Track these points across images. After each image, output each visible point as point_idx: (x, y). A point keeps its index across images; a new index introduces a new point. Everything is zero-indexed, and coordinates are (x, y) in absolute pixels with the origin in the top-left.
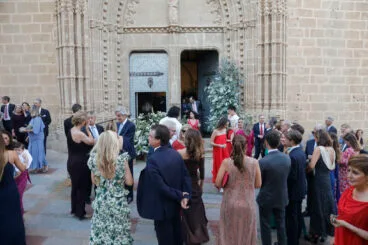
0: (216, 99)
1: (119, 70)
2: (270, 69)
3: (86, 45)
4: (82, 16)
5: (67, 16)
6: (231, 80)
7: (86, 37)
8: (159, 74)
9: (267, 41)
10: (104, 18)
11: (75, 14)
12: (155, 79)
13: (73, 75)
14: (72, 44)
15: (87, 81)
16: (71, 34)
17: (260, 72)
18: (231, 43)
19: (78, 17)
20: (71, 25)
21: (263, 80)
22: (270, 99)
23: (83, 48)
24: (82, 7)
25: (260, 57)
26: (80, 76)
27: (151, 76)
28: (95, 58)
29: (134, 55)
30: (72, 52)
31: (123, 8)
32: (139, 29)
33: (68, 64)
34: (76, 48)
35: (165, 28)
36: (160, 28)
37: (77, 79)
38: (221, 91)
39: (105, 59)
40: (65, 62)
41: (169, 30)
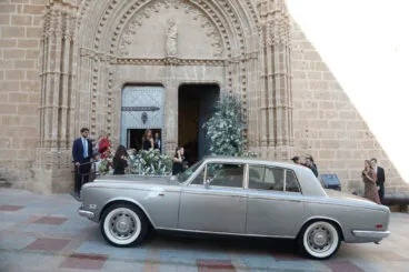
0: (216, 136)
1: (110, 103)
2: (274, 102)
3: (74, 73)
4: (72, 42)
5: (54, 41)
6: (232, 114)
7: (75, 64)
8: (154, 109)
9: (270, 73)
10: (97, 47)
11: (63, 40)
12: (149, 114)
13: (56, 104)
14: (58, 70)
15: (72, 112)
16: (58, 60)
17: (264, 106)
18: (233, 76)
19: (67, 44)
20: (58, 50)
21: (267, 114)
22: (275, 135)
23: (70, 76)
24: (72, 33)
25: (263, 90)
26: (64, 106)
27: (145, 111)
28: (83, 88)
29: (127, 89)
30: (57, 79)
31: (117, 38)
32: (134, 60)
33: (52, 93)
34: (62, 75)
35: (162, 60)
36: (156, 60)
37: (60, 109)
38: (221, 126)
39: (94, 90)
40: (48, 90)
41: (165, 62)
